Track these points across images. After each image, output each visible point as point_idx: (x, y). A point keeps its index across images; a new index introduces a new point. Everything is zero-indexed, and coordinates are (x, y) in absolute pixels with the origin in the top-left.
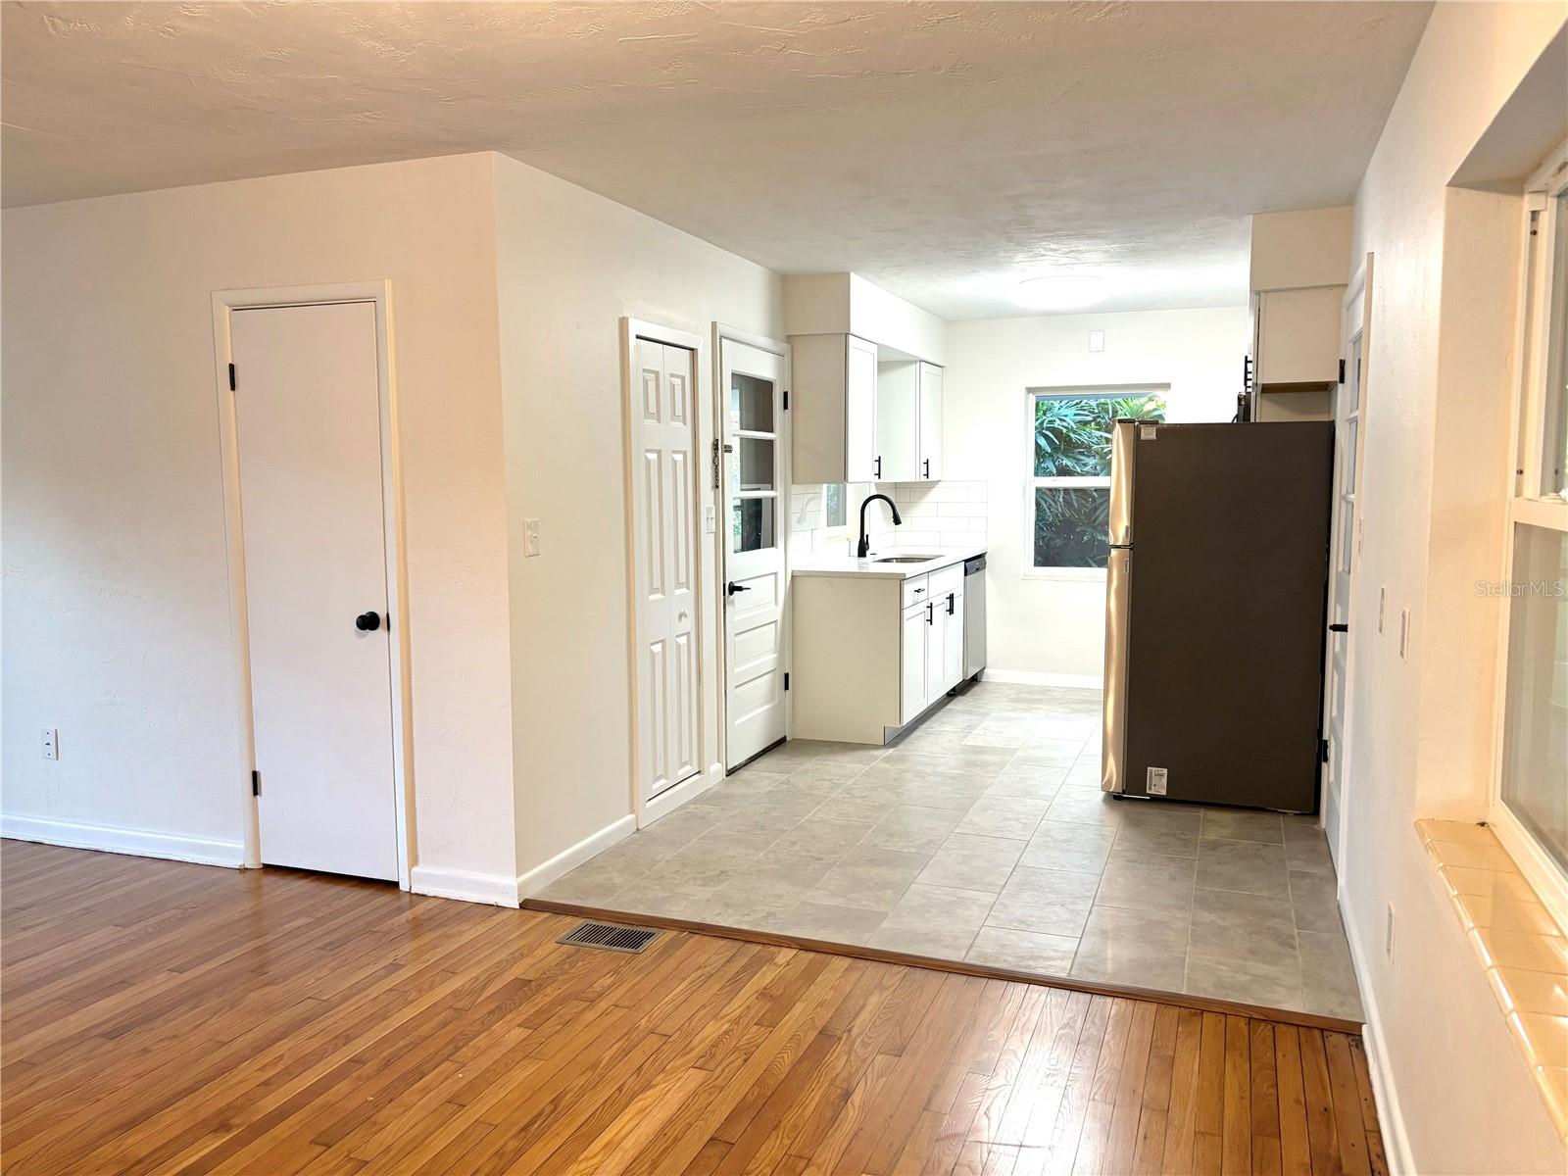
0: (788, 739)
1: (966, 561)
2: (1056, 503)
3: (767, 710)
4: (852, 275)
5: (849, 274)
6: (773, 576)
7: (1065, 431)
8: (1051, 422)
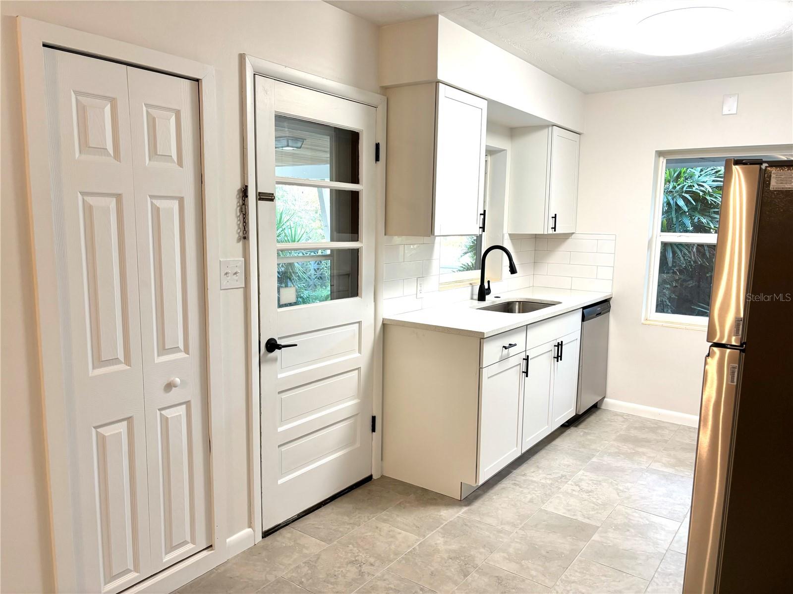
0: (374, 477)
1: (584, 308)
2: (689, 252)
3: (344, 455)
4: (441, 17)
5: (437, 16)
6: (357, 325)
7: (701, 194)
8: (690, 187)
